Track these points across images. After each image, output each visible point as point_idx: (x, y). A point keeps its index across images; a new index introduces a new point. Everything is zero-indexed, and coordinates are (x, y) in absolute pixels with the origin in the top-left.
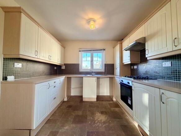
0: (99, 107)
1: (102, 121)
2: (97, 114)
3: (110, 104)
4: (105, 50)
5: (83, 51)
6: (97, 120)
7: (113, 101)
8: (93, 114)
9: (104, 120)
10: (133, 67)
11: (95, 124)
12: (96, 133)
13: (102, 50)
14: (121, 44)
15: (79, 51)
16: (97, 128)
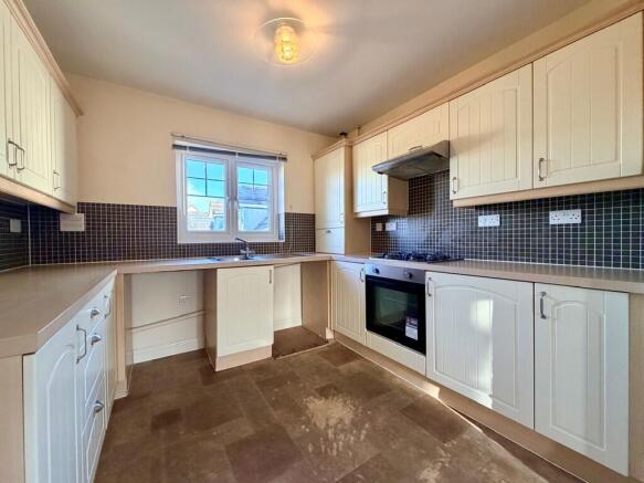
0: (298, 378)
1: (347, 422)
2: (311, 406)
3: (325, 354)
4: (284, 159)
5: (192, 148)
6: (328, 426)
7: (327, 342)
8: (298, 411)
9: (351, 416)
10: (384, 227)
11: (335, 445)
12: (360, 476)
13: (274, 158)
14: (350, 148)
15: (175, 146)
16: (351, 454)
